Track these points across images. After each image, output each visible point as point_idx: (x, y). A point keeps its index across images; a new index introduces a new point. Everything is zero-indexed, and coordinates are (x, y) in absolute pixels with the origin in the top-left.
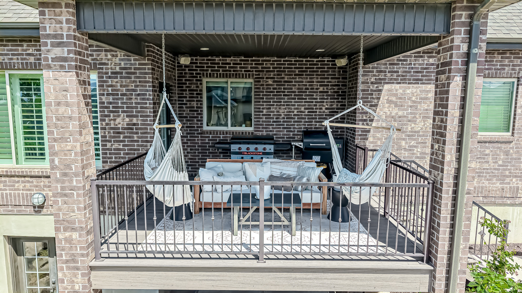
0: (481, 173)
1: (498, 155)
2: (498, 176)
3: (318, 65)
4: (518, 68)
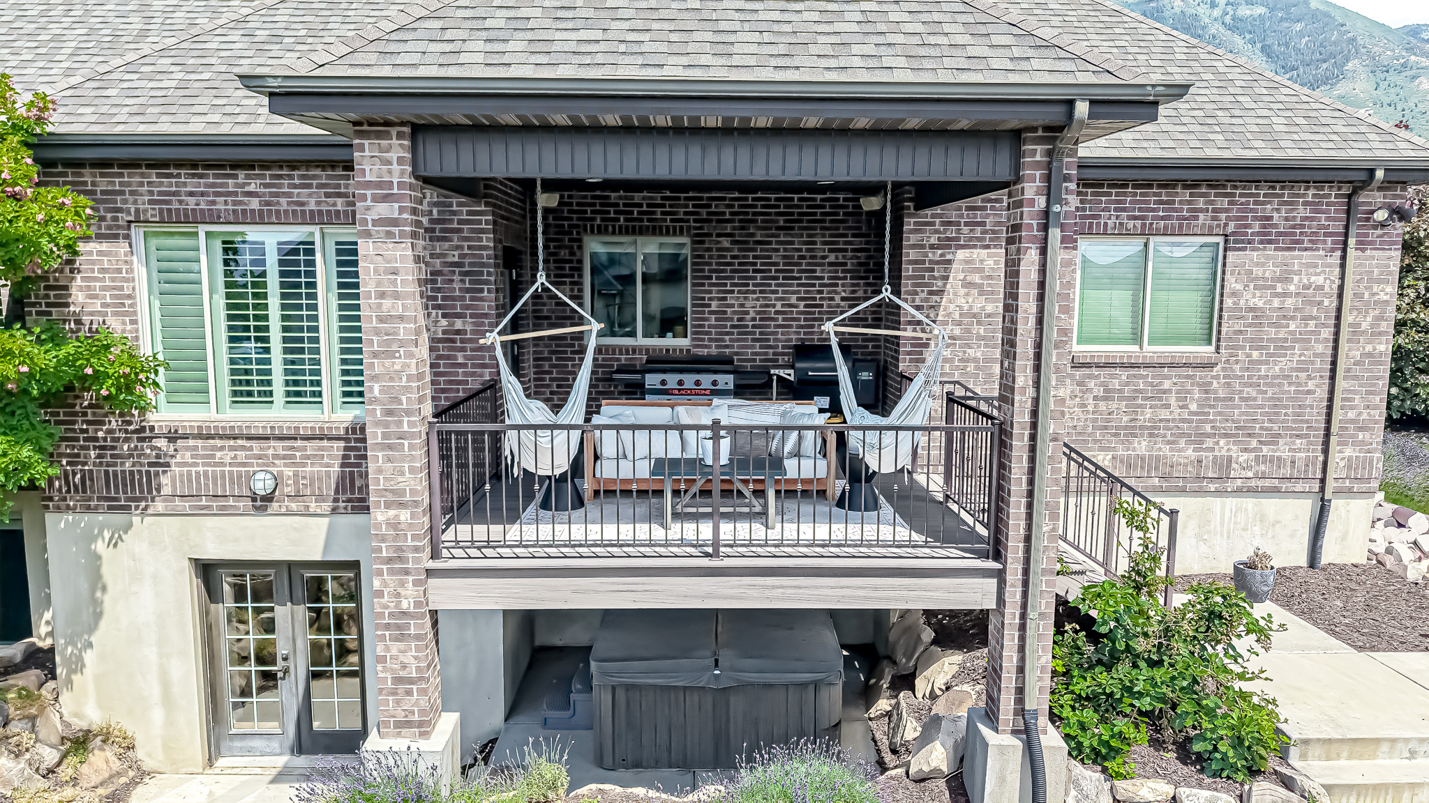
0: (1155, 428)
1: (1188, 392)
2: (1189, 435)
3: (824, 207)
4: (1223, 216)
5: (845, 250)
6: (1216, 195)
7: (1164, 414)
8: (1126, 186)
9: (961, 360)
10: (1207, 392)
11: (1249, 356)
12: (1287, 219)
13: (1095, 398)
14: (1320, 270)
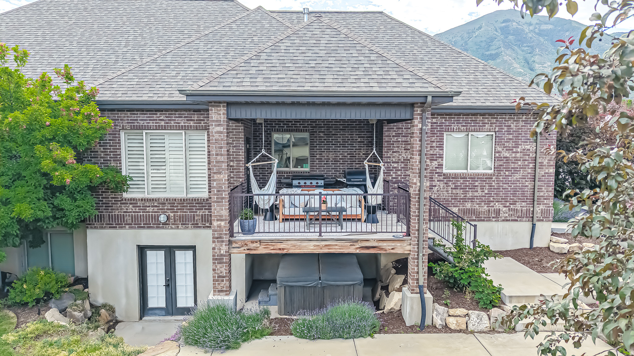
0: (473, 199)
1: (484, 186)
2: (485, 201)
4: (494, 125)
5: (364, 137)
6: (491, 118)
7: (476, 194)
8: (460, 115)
9: (404, 176)
10: (491, 186)
11: (505, 173)
12: (516, 126)
13: (452, 188)
14: (528, 143)
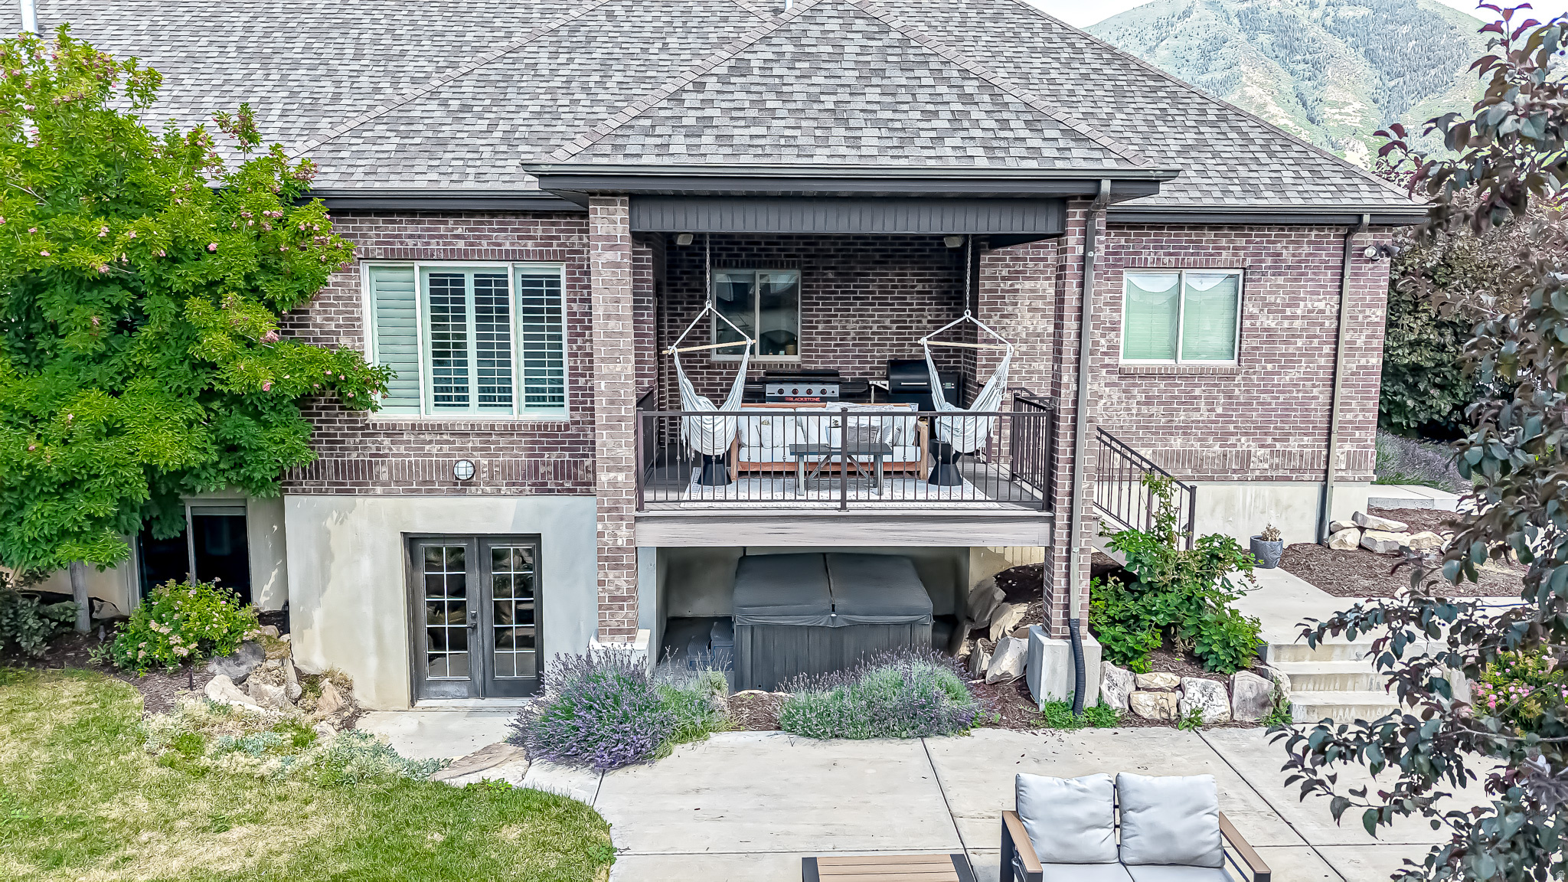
1: (1215, 398)
2: (1216, 434)
4: (1242, 252)
5: (931, 281)
6: (1236, 235)
7: (1195, 416)
8: (1162, 228)
9: (1027, 372)
10: (1230, 398)
11: (1264, 368)
12: (1294, 255)
13: (1138, 403)
14: (1321, 297)
